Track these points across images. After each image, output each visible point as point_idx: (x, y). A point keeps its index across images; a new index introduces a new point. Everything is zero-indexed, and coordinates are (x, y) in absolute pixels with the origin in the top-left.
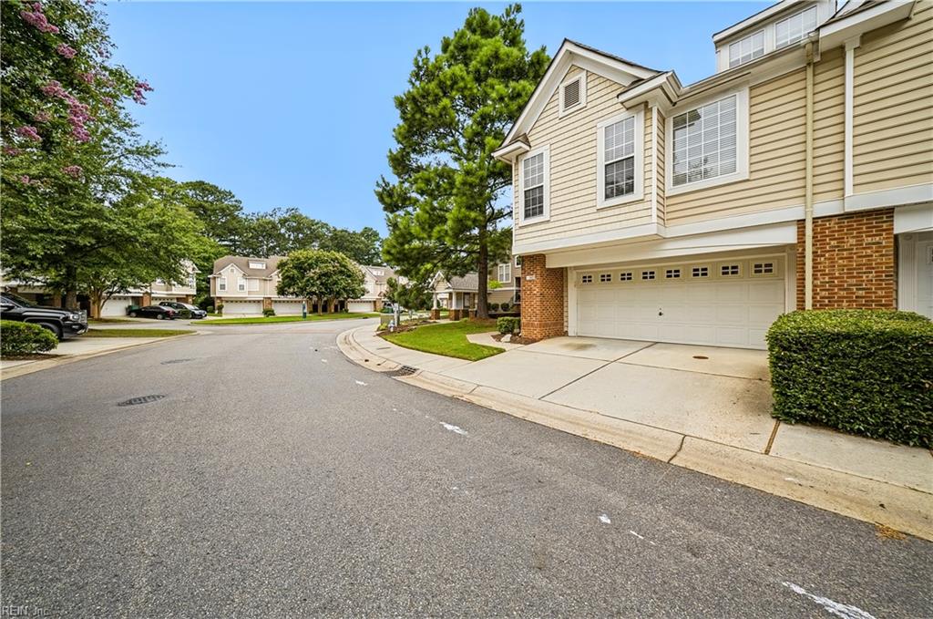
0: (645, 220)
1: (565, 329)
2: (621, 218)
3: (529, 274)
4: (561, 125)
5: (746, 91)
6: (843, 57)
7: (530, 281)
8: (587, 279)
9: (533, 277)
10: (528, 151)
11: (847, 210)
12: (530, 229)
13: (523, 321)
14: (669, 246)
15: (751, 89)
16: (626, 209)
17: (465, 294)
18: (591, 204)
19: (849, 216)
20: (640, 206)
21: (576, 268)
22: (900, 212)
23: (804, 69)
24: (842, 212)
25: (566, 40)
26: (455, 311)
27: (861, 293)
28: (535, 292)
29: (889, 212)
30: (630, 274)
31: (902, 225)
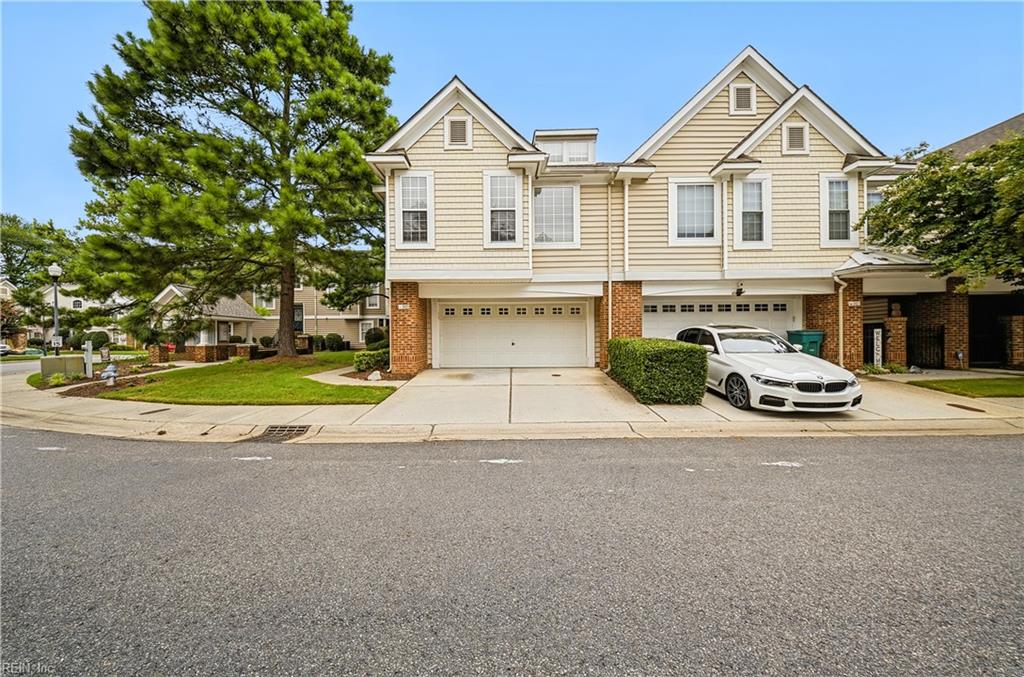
0: (524, 266)
1: (429, 362)
2: (505, 260)
3: (401, 302)
4: (446, 157)
5: (578, 187)
6: (623, 187)
7: (403, 310)
8: (450, 312)
9: (408, 307)
10: (407, 169)
11: (627, 279)
12: (410, 254)
13: (393, 354)
14: (532, 288)
15: (582, 187)
16: (509, 254)
17: (220, 322)
18: (478, 242)
19: (626, 283)
20: (520, 254)
21: (439, 300)
22: (646, 285)
23: (607, 186)
24: (622, 280)
25: (456, 77)
26: (207, 347)
27: (631, 328)
28: (410, 323)
29: (639, 283)
30: (488, 309)
31: (646, 291)
